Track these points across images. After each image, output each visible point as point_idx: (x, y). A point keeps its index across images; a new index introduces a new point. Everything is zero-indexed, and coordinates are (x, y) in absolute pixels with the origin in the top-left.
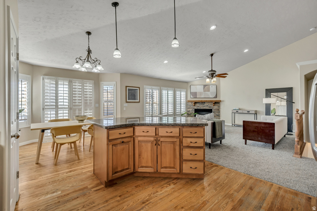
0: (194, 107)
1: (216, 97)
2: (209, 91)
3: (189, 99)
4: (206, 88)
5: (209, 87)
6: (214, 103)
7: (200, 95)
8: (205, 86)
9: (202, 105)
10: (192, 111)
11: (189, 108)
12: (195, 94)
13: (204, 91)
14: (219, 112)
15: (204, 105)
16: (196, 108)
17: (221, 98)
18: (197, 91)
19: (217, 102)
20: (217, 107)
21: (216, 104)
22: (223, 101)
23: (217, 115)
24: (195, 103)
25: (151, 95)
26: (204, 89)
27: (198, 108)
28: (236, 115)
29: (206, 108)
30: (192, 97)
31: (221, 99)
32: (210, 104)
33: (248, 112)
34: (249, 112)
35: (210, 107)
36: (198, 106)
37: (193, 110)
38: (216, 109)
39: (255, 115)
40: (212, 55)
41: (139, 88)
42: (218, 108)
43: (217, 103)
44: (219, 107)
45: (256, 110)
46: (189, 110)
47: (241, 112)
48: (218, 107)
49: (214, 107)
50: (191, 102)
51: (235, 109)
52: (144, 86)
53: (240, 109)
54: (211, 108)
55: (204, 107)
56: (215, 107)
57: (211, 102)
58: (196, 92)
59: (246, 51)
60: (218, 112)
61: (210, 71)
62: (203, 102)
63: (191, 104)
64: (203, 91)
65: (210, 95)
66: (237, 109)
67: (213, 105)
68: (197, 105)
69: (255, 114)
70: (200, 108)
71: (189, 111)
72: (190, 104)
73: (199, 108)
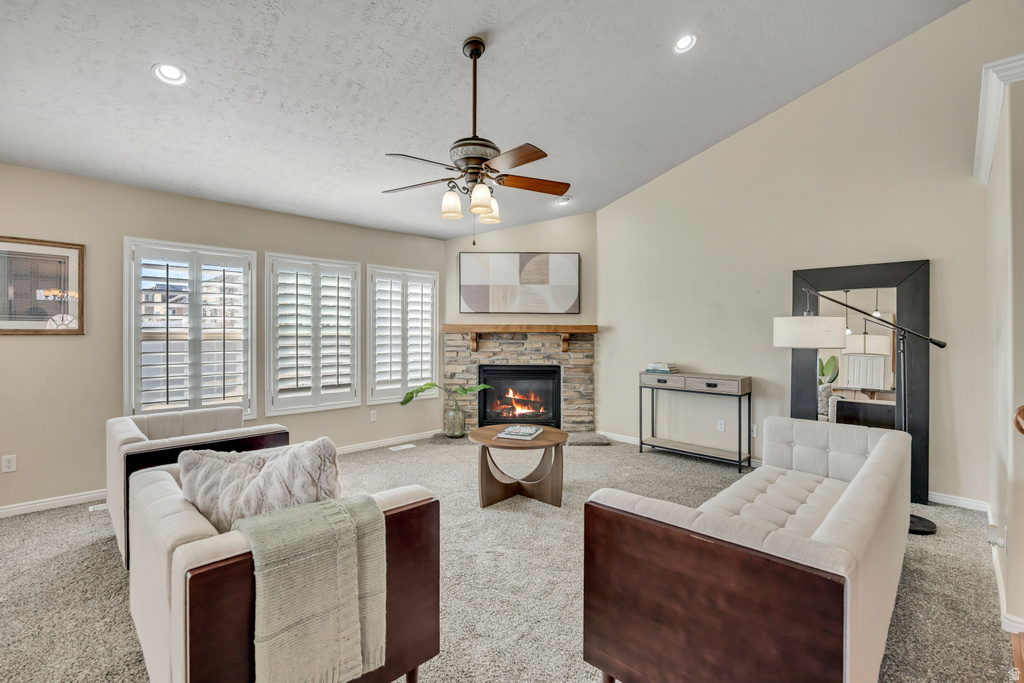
0: (475, 356)
1: (578, 308)
2: (545, 282)
3: (453, 317)
4: (530, 265)
5: (547, 262)
6: (565, 340)
7: (505, 298)
8: (526, 257)
9: (513, 348)
10: (468, 376)
11: (450, 362)
12: (478, 296)
13: (521, 283)
14: (592, 381)
15: (523, 349)
16: (485, 361)
17: (603, 313)
18: (491, 281)
19: (583, 335)
20: (581, 356)
21: (578, 345)
22: (608, 329)
23: (582, 396)
24: (480, 337)
25: (191, 295)
26: (521, 271)
27: (497, 363)
28: (663, 396)
29: (532, 363)
30: (465, 308)
31: (600, 322)
32: (547, 345)
33: (709, 385)
34: (715, 386)
35: (549, 357)
36: (494, 354)
37: (467, 371)
38: (576, 366)
39: (745, 401)
40: (476, 47)
41: (81, 248)
42: (587, 361)
43: (581, 337)
44: (592, 357)
45: (750, 379)
46: (450, 369)
47: (680, 385)
48: (587, 357)
49: (566, 356)
50: (462, 331)
51: (654, 371)
52: (129, 243)
53: (674, 370)
54: (555, 363)
55: (522, 354)
56: (572, 355)
57: (553, 331)
58: (487, 287)
59: (685, 43)
60: (582, 381)
61: (463, 143)
62: (519, 335)
63: (460, 343)
64: (515, 280)
65: (551, 301)
66: (661, 367)
67: (565, 346)
68: (491, 345)
69: (740, 397)
70: (504, 363)
71: (453, 376)
72: (457, 340)
73: (499, 361)
